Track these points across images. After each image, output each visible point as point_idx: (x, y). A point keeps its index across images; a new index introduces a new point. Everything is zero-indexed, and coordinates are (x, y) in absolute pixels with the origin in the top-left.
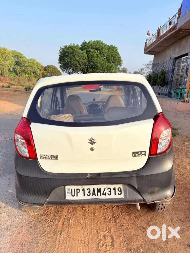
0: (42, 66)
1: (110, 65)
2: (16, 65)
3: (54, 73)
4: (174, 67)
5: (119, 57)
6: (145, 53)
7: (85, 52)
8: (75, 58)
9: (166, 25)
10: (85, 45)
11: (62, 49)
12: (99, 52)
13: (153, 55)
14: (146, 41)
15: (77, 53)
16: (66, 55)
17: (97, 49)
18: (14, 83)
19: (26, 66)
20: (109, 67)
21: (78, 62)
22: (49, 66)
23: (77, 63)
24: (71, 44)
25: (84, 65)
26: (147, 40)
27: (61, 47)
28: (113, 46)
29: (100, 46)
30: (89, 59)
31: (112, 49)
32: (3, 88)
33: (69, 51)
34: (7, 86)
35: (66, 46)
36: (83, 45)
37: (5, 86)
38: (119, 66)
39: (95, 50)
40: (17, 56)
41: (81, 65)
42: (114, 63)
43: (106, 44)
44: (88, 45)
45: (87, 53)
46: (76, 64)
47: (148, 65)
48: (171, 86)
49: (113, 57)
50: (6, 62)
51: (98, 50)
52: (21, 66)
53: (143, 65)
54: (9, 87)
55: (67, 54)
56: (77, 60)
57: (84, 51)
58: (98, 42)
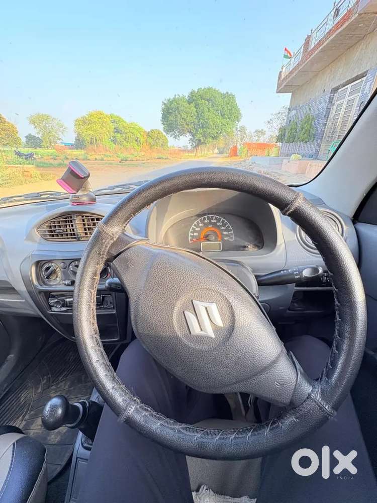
0: (145, 132)
1: (224, 122)
2: (116, 132)
3: (159, 139)
4: (329, 107)
5: (237, 110)
6: (278, 91)
7: (193, 105)
8: (181, 116)
9: (326, 20)
10: (193, 96)
11: (165, 104)
12: (211, 104)
13: (291, 94)
14: (281, 70)
15: (183, 108)
16: (170, 113)
17: (208, 100)
18: (109, 155)
19: (127, 133)
20: (224, 125)
21: (185, 120)
22: (152, 131)
23: (184, 122)
24: (175, 96)
25: (193, 124)
26: (282, 68)
27: (163, 102)
28: (230, 93)
29: (212, 95)
30: (198, 115)
31: (229, 98)
32: (96, 161)
33: (173, 105)
34: (100, 159)
35: (169, 100)
36: (191, 97)
37: (98, 159)
38: (237, 122)
39: (206, 102)
40: (115, 120)
41: (188, 125)
42: (229, 118)
43: (220, 91)
44: (197, 95)
45: (195, 107)
46: (182, 124)
47: (279, 113)
48: (321, 140)
49: (230, 110)
50: (104, 129)
51: (210, 101)
52: (121, 133)
53: (272, 114)
54: (102, 160)
55: (171, 111)
56: (183, 119)
57: (191, 104)
58: (209, 89)
